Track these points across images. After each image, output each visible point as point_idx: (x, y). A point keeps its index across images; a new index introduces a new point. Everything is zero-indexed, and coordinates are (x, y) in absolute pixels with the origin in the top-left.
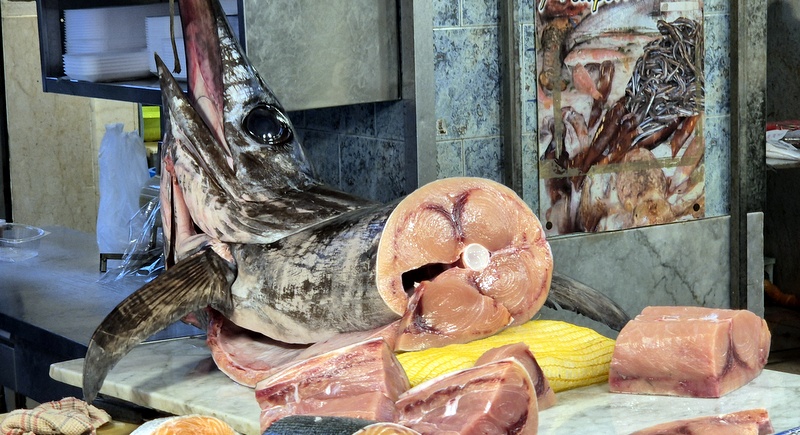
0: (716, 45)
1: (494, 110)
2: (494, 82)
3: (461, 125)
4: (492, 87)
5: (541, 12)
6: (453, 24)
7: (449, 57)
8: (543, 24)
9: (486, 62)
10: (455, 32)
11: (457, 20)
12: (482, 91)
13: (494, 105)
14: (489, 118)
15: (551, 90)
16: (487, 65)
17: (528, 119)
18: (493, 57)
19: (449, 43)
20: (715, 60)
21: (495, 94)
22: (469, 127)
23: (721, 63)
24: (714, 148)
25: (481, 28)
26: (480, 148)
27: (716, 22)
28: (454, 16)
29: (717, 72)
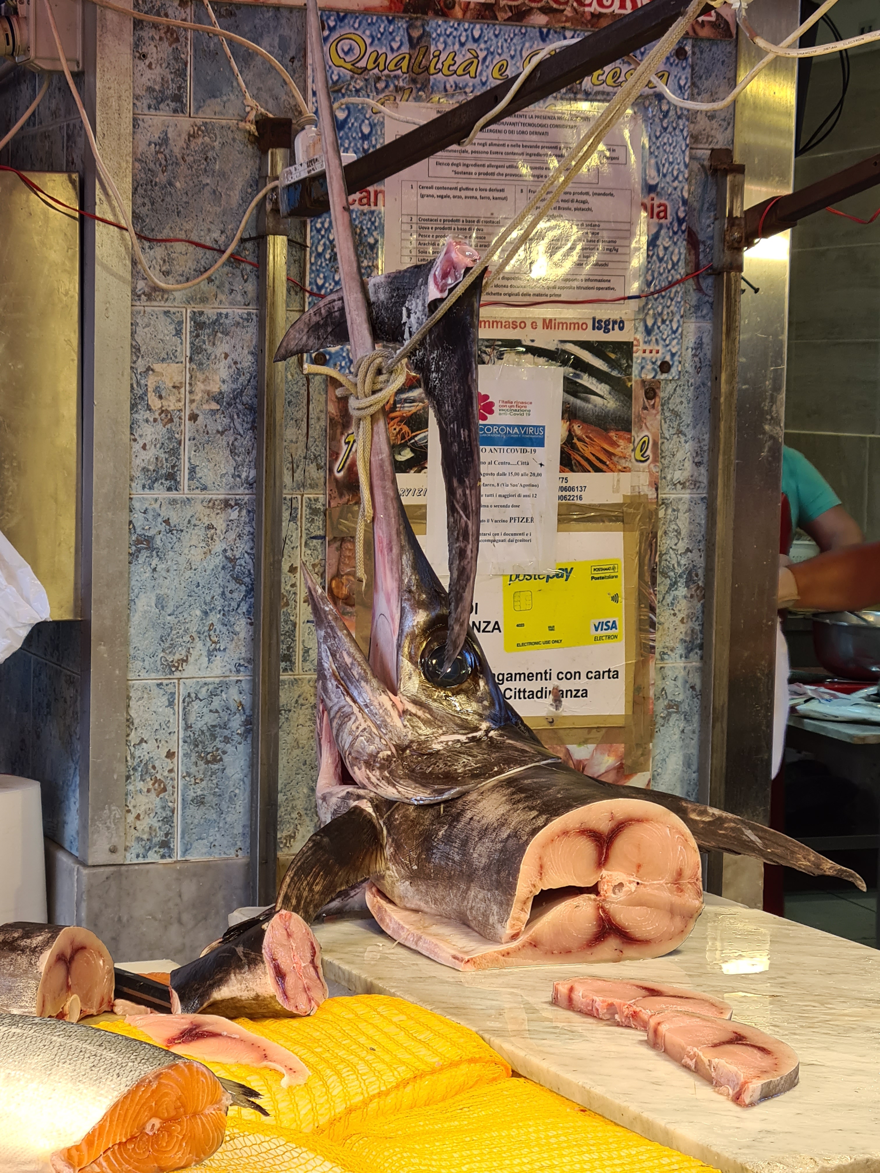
0: (682, 546)
1: (242, 635)
2: (243, 588)
3: (177, 657)
4: (238, 596)
5: (340, 475)
6: (169, 489)
7: (158, 542)
8: (341, 495)
9: (229, 554)
10: (173, 502)
11: (177, 483)
12: (219, 603)
13: (242, 626)
14: (231, 646)
15: (352, 606)
16: (232, 560)
17: (307, 651)
18: (243, 547)
19: (160, 520)
20: (679, 570)
21: (244, 607)
22: (191, 659)
23: (690, 577)
24: (674, 717)
25: (222, 497)
26: (212, 694)
27: (683, 507)
28: (171, 476)
29: (682, 591)
